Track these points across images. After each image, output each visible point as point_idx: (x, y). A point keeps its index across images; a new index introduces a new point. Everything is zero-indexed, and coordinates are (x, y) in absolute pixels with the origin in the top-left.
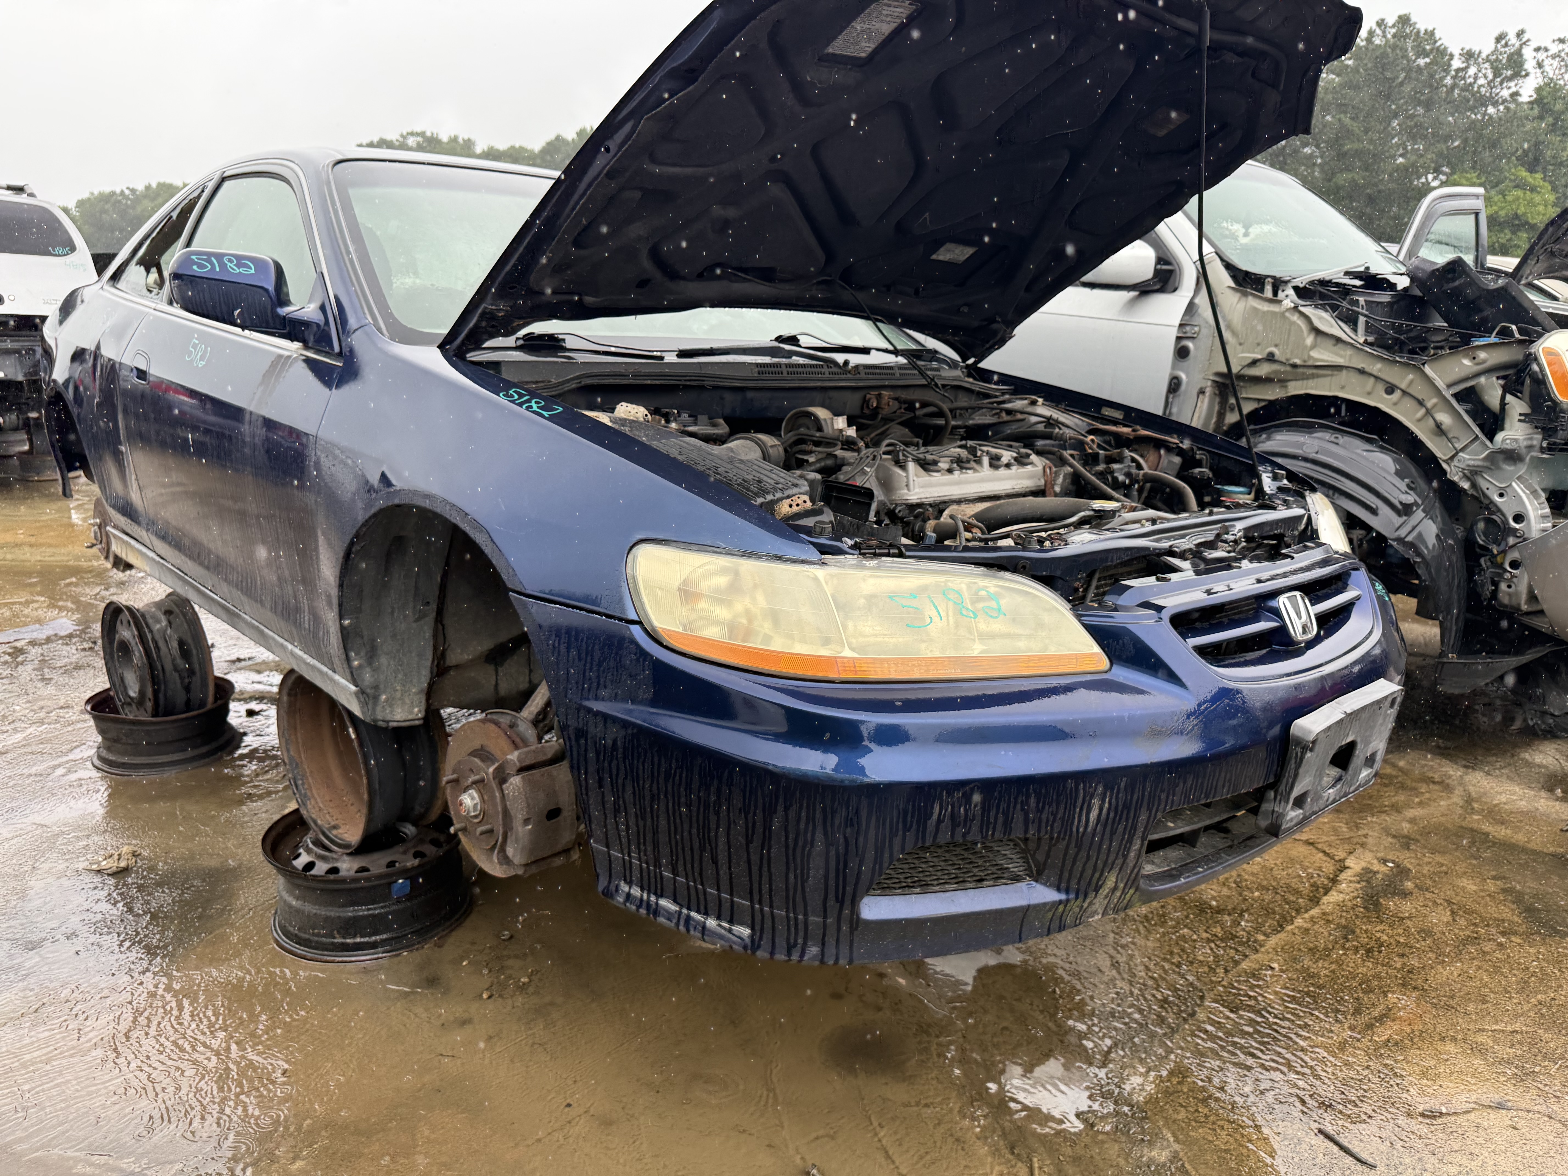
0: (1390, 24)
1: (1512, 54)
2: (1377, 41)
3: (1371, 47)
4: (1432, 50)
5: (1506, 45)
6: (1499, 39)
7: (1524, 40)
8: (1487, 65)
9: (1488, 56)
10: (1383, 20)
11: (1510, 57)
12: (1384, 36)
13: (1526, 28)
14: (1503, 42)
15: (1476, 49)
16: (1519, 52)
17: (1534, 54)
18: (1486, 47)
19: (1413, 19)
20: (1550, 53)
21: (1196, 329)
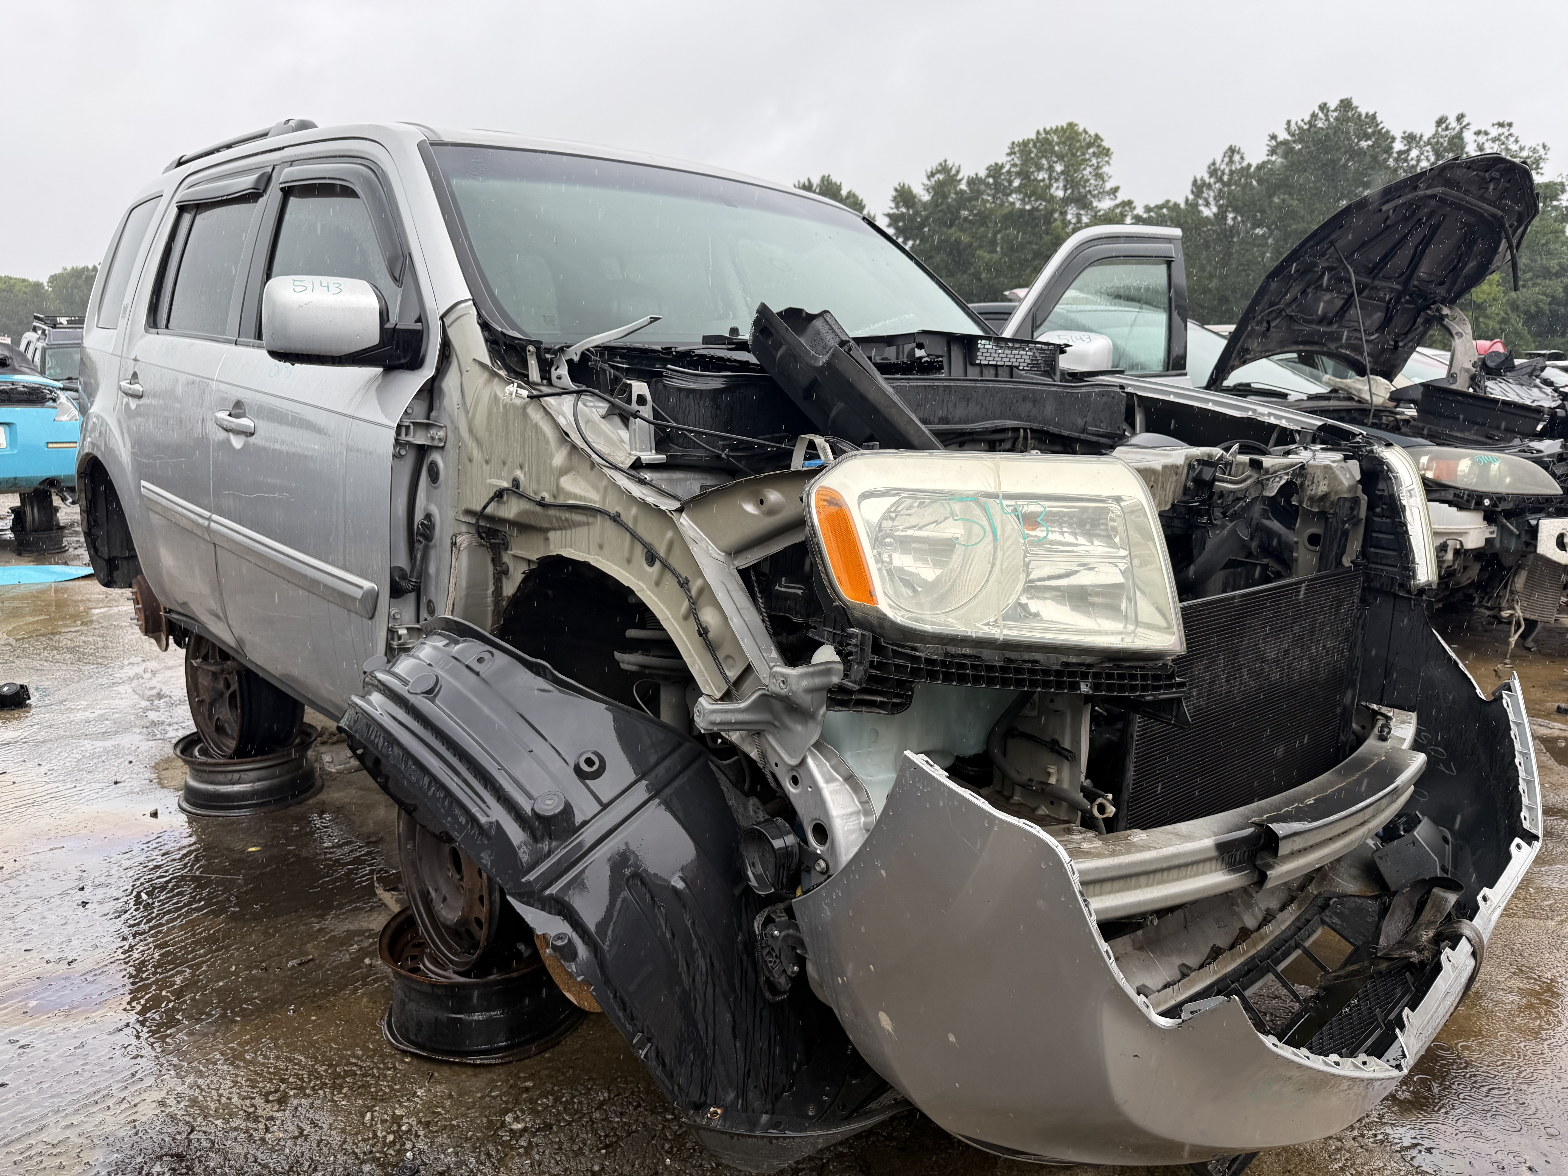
0: (1332, 108)
1: (1453, 138)
2: (1320, 125)
3: (1313, 129)
4: (1373, 133)
5: (1447, 129)
6: (1440, 122)
7: (1464, 123)
8: (1428, 148)
9: (1429, 139)
10: (1325, 104)
11: (1451, 140)
12: (1327, 120)
13: (1466, 112)
14: (1444, 126)
15: (1417, 132)
16: (1459, 136)
17: (1475, 137)
18: (1427, 130)
19: (1355, 103)
20: (1490, 137)
21: (441, 433)
